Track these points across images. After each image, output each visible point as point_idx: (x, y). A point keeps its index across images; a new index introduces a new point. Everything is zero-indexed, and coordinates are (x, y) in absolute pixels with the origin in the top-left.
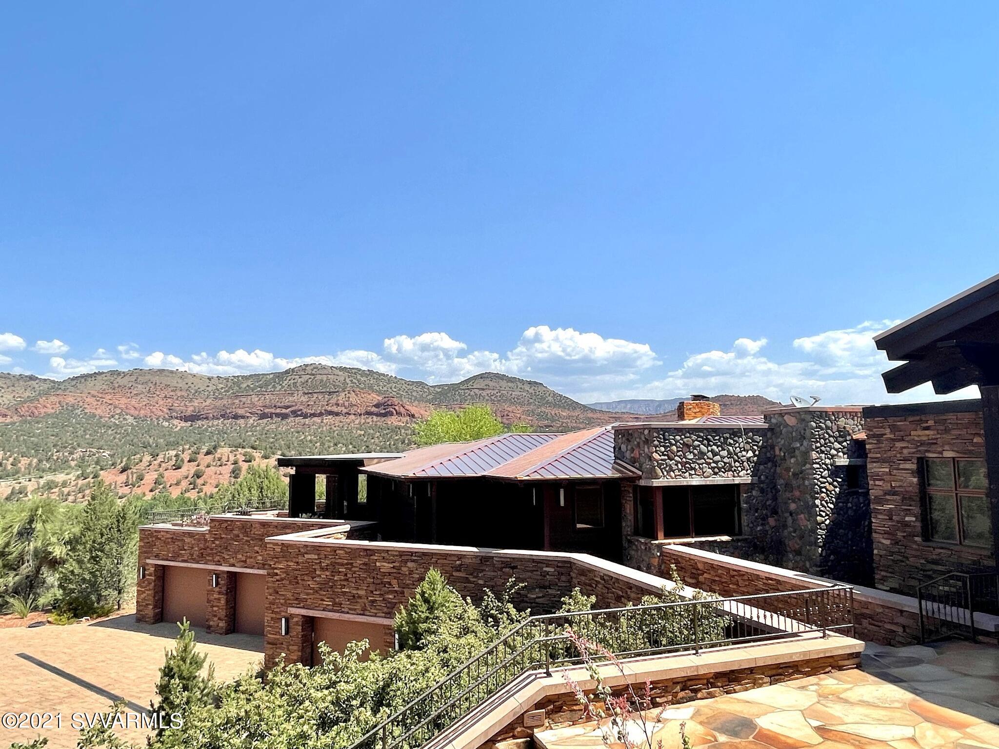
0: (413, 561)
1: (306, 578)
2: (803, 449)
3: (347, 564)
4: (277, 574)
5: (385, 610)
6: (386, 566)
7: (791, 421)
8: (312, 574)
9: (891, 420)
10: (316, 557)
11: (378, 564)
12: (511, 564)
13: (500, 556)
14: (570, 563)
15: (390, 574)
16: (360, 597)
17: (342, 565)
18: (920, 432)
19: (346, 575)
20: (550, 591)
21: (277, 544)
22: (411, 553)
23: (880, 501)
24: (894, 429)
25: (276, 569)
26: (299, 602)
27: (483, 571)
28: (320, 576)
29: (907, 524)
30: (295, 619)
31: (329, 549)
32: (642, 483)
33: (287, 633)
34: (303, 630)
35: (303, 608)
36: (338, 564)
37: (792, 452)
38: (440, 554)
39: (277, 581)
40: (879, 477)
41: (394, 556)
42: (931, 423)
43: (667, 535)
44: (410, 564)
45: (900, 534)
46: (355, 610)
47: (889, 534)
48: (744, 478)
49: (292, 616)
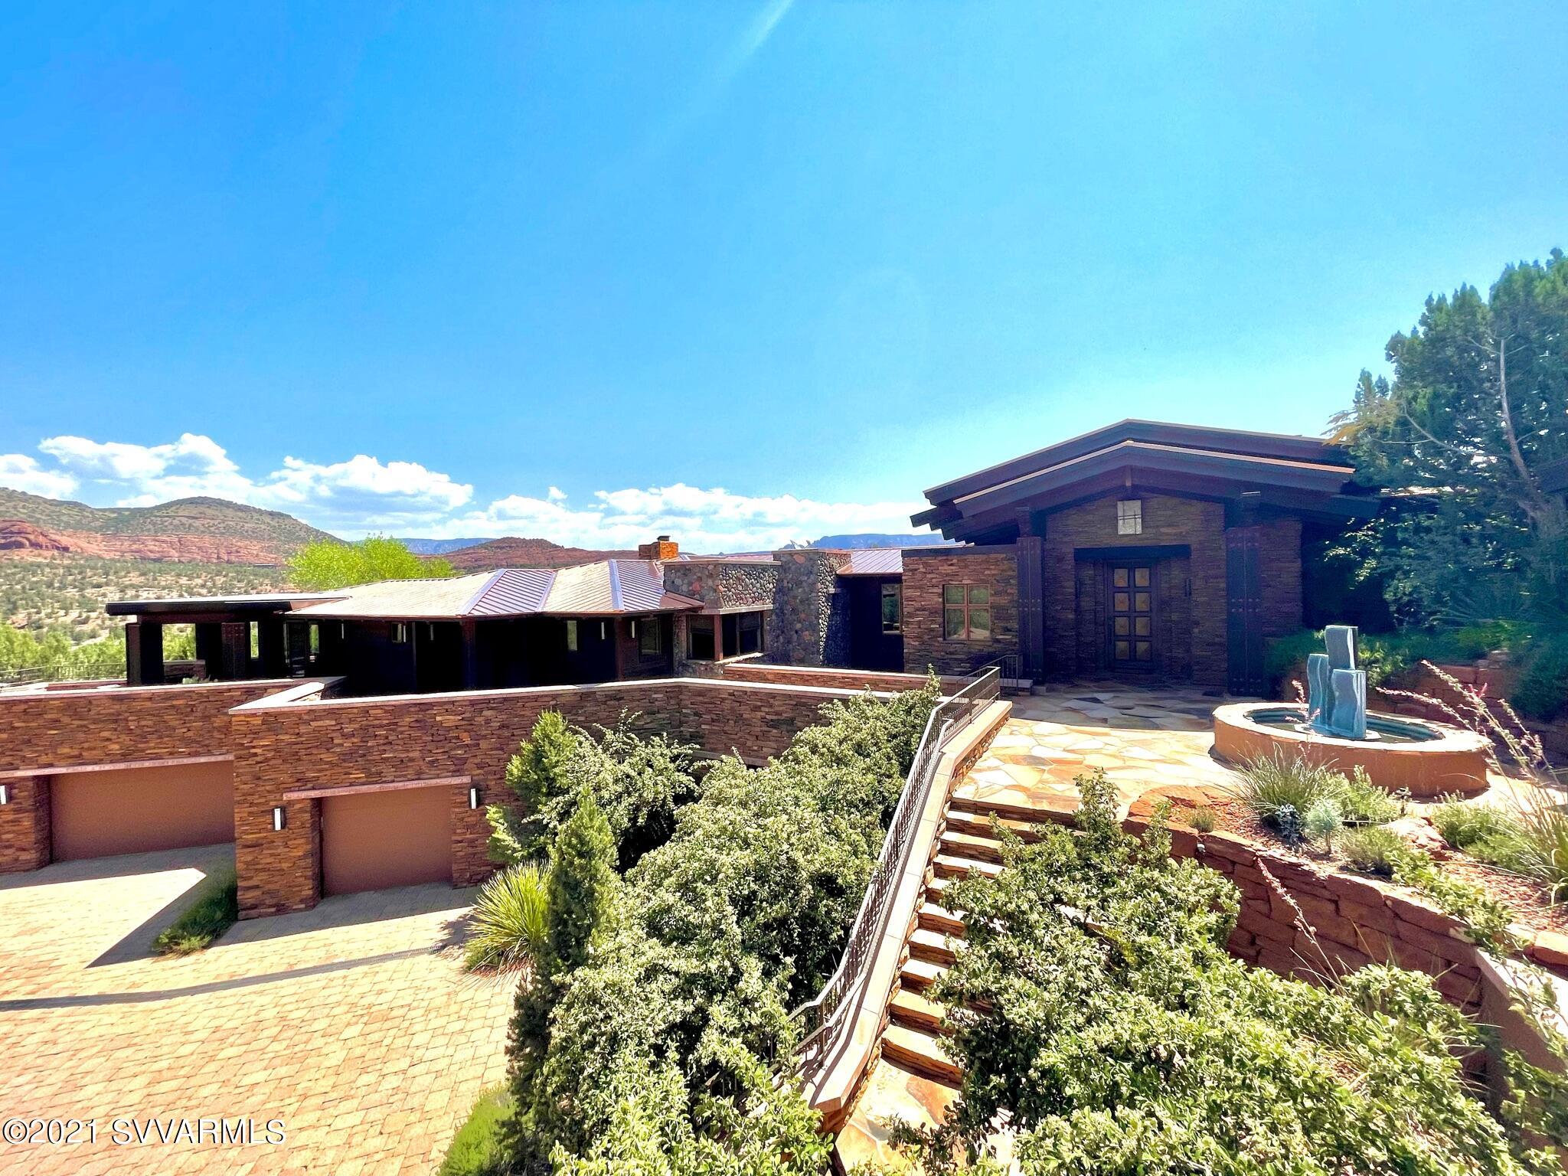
0: (492, 709)
1: (315, 751)
2: (810, 581)
3: (389, 725)
4: (255, 755)
5: (452, 768)
6: (451, 720)
7: (801, 560)
8: (327, 744)
9: (924, 559)
10: (333, 723)
11: (438, 718)
12: (617, 696)
13: (603, 690)
14: (680, 688)
15: (457, 727)
16: (412, 760)
17: (381, 726)
18: (946, 567)
19: (387, 738)
20: (659, 716)
21: (254, 715)
22: (487, 701)
23: (910, 615)
24: (926, 565)
25: (254, 747)
26: (302, 782)
27: (582, 707)
28: (342, 745)
29: (932, 630)
30: (297, 806)
31: (355, 711)
32: (705, 612)
33: (283, 826)
34: (312, 816)
35: (313, 789)
36: (374, 726)
37: (799, 584)
38: (528, 697)
39: (258, 763)
40: (909, 599)
41: (461, 706)
42: (955, 561)
43: (727, 655)
44: (486, 713)
45: (926, 637)
46: (405, 776)
47: (918, 637)
48: (768, 605)
49: (290, 803)
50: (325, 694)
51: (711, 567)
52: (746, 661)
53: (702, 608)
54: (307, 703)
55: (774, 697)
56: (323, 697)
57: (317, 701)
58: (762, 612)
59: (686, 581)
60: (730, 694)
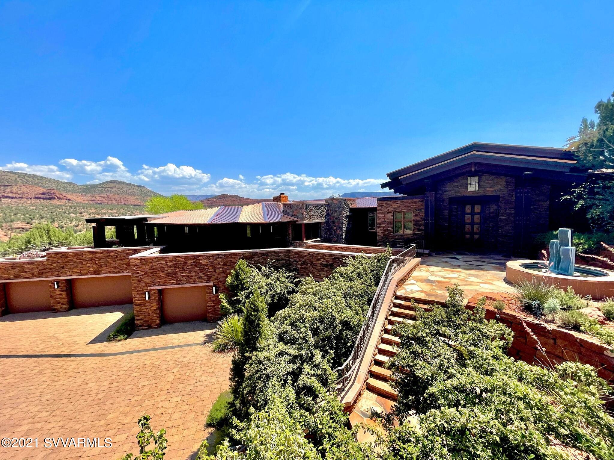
0: (220, 258)
1: (158, 272)
2: (340, 210)
3: (183, 263)
4: (138, 273)
5: (206, 279)
6: (206, 262)
7: (336, 202)
8: (163, 270)
9: (386, 201)
10: (164, 262)
11: (201, 261)
12: (265, 254)
13: (260, 252)
14: (289, 251)
15: (207, 265)
16: (192, 276)
17: (181, 264)
18: (395, 205)
19: (183, 268)
20: (282, 262)
21: (137, 259)
22: (219, 255)
23: (380, 224)
24: (387, 204)
25: (138, 270)
26: (155, 284)
27: (253, 258)
28: (167, 270)
29: (389, 230)
30: (153, 292)
31: (172, 258)
32: (299, 223)
33: (149, 298)
34: (158, 296)
35: (158, 286)
36: (179, 264)
37: (335, 212)
38: (233, 254)
39: (139, 276)
40: (380, 217)
41: (209, 257)
42: (399, 202)
43: (307, 239)
44: (218, 259)
45: (386, 233)
46: (190, 282)
47: (383, 233)
48: (323, 220)
49: (151, 290)
50: (161, 252)
51: (301, 205)
52: (314, 241)
53: (297, 221)
54: (155, 255)
55: (326, 255)
56: (160, 253)
57: (158, 255)
58: (320, 223)
59: (291, 210)
60: (308, 254)
